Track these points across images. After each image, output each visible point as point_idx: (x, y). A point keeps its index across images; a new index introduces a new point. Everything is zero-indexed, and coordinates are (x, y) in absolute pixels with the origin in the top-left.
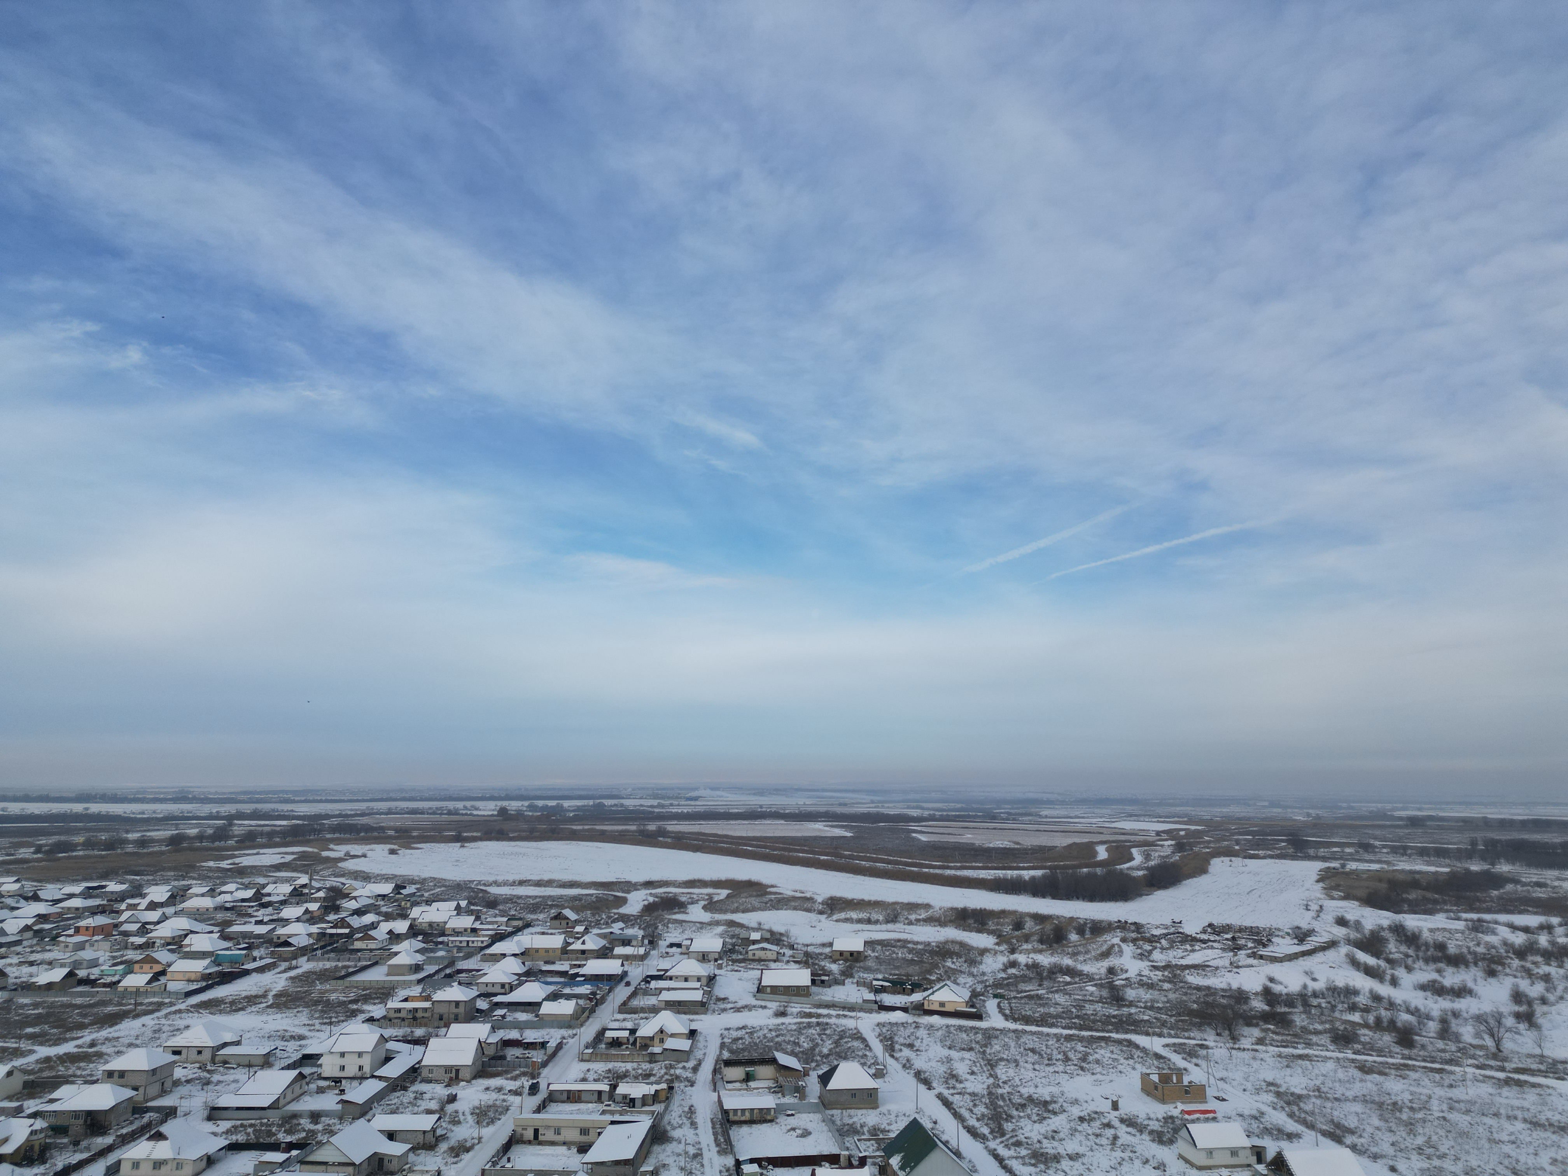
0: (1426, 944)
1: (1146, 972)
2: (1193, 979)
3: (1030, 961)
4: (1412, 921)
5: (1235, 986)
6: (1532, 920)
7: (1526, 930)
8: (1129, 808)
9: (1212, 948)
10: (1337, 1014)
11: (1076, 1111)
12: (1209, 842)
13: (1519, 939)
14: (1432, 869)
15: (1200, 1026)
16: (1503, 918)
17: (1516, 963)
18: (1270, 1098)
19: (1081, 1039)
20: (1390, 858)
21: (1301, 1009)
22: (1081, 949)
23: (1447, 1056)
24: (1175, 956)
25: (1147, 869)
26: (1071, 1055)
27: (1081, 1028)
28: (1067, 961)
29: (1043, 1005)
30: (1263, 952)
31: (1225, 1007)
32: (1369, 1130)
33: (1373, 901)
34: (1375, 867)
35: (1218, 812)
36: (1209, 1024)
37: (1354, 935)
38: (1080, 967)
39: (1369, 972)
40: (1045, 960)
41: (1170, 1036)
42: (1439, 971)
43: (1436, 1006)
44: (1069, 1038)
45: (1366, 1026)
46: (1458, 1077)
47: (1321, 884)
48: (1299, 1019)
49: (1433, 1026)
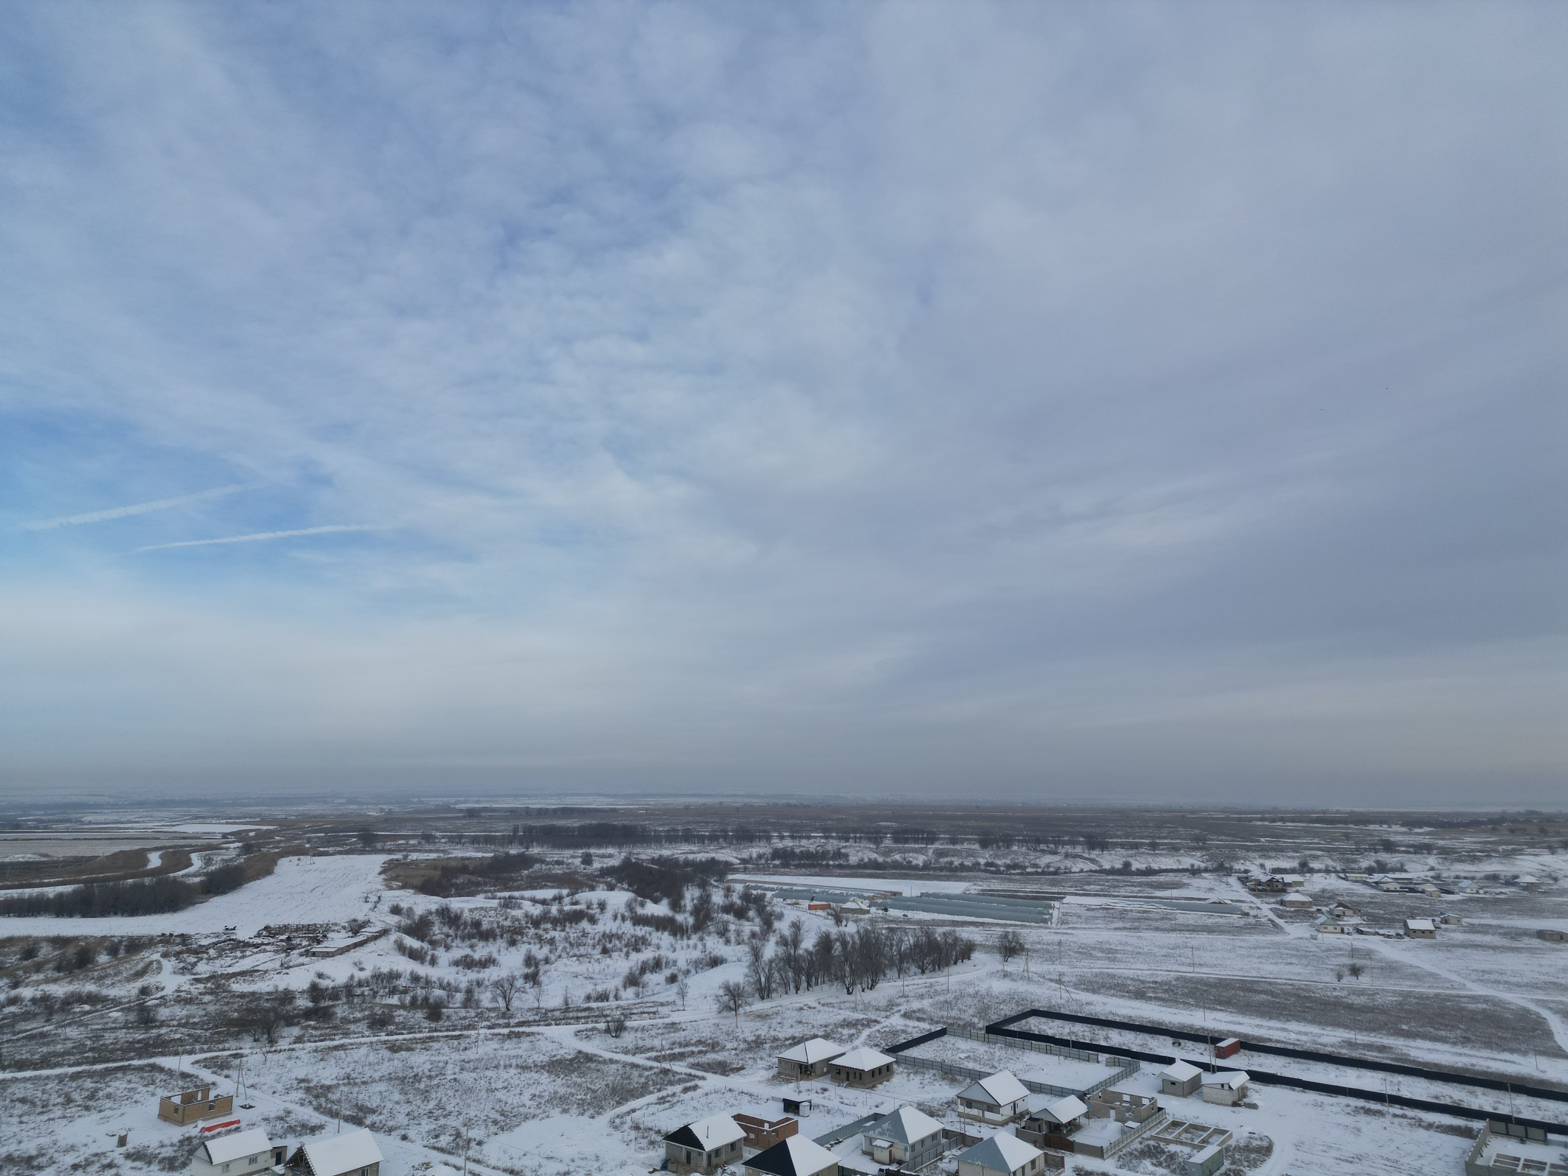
0: (465, 924)
1: (186, 987)
2: (239, 987)
3: (38, 994)
4: (457, 904)
5: (281, 988)
6: (547, 894)
7: (544, 902)
8: (195, 810)
9: (265, 951)
10: (378, 1000)
11: (70, 1159)
12: (279, 842)
13: (536, 910)
14: (480, 855)
15: (237, 1036)
16: (528, 893)
17: (532, 931)
18: (300, 1095)
19: (91, 1075)
20: (447, 847)
21: (344, 1000)
22: (111, 971)
23: (467, 1022)
24: (221, 966)
25: (206, 874)
26: (75, 1096)
27: (94, 1061)
28: (90, 987)
29: (47, 1044)
30: (317, 948)
31: (267, 1011)
32: (389, 1105)
33: (427, 888)
34: (433, 856)
35: (295, 810)
36: (248, 1031)
37: (405, 921)
38: (105, 992)
39: (414, 955)
40: (59, 990)
41: (202, 1051)
42: (472, 947)
43: (463, 978)
44: (75, 1077)
45: (402, 1006)
46: (473, 1039)
47: (383, 876)
48: (341, 1010)
49: (459, 997)
